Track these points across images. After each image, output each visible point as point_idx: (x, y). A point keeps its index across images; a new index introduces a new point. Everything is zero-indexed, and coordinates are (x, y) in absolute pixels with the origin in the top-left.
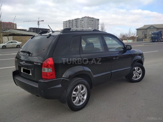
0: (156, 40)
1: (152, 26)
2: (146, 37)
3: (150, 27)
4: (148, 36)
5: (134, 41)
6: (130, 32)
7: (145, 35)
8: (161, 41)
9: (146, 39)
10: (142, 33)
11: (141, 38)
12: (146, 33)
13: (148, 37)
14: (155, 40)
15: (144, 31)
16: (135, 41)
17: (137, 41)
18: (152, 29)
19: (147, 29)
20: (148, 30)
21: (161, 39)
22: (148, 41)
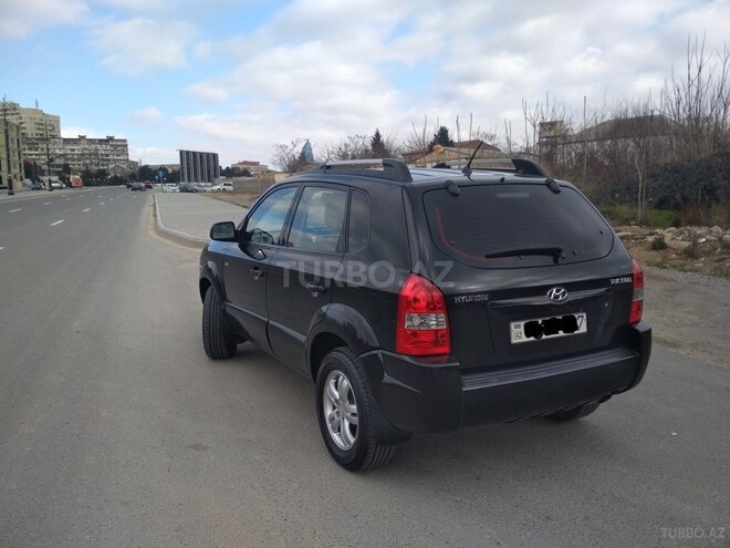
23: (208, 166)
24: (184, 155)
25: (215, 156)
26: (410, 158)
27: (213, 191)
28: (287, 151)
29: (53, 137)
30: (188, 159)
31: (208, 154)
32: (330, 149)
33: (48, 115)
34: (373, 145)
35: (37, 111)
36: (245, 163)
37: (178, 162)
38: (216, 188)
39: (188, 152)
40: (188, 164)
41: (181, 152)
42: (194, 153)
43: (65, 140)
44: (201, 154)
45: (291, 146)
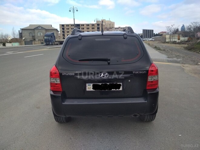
0: (51, 43)
1: (39, 26)
2: (35, 39)
3: (37, 27)
4: (37, 38)
5: (21, 45)
6: (13, 32)
7: (33, 36)
8: (55, 44)
9: (35, 42)
10: (28, 34)
11: (28, 40)
12: (33, 35)
13: (37, 40)
14: (49, 43)
15: (31, 31)
16: (23, 45)
17: (25, 45)
18: (40, 29)
19: (34, 29)
20: (36, 31)
21: (55, 42)
22: (38, 44)
23: (150, 33)
24: (144, 31)
25: (153, 31)
27: (149, 41)
28: (170, 28)
29: (113, 27)
30: (145, 32)
31: (150, 30)
33: (112, 22)
35: (109, 21)
36: (162, 32)
37: (142, 33)
38: (150, 40)
39: (145, 30)
40: (145, 33)
41: (143, 30)
42: (147, 30)
43: (115, 28)
44: (149, 30)
45: (171, 26)
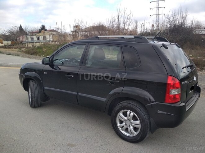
26: (32, 34)
32: (5, 30)
34: (20, 29)
